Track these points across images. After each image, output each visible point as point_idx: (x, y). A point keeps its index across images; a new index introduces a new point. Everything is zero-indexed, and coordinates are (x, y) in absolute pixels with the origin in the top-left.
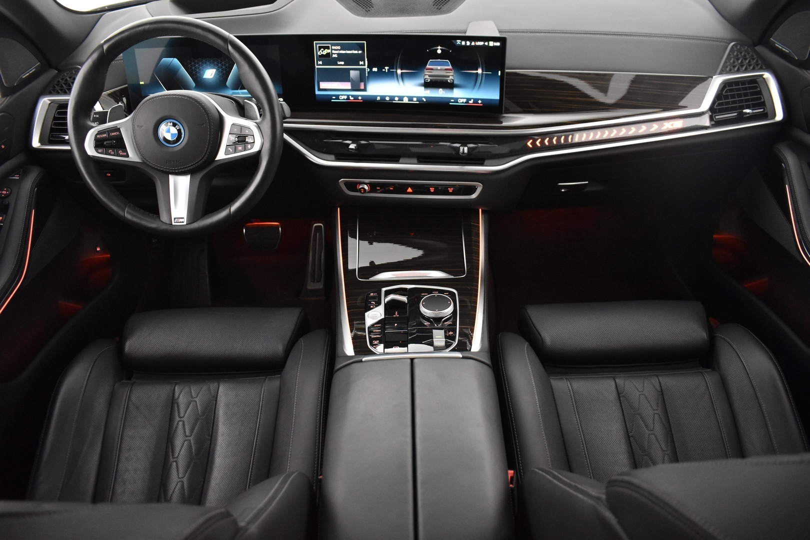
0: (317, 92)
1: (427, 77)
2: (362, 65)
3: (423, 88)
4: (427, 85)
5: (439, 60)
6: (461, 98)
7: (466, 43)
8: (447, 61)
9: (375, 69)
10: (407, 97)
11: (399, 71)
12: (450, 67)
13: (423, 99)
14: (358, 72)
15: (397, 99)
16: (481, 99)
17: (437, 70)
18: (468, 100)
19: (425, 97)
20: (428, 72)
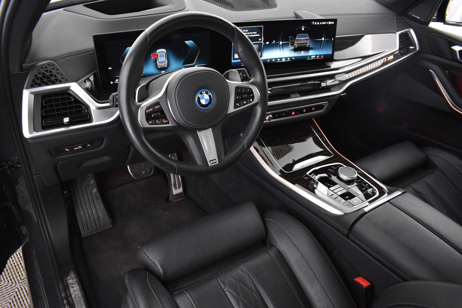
0: (233, 61)
1: (296, 45)
2: (260, 41)
3: (293, 52)
4: (296, 50)
5: (303, 34)
6: (313, 55)
7: (317, 23)
8: (307, 34)
9: (267, 43)
10: (285, 58)
11: (281, 43)
12: (308, 38)
13: (293, 58)
14: (257, 45)
15: (279, 60)
16: (323, 55)
17: (302, 40)
18: (317, 56)
19: (294, 57)
20: (297, 42)
